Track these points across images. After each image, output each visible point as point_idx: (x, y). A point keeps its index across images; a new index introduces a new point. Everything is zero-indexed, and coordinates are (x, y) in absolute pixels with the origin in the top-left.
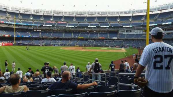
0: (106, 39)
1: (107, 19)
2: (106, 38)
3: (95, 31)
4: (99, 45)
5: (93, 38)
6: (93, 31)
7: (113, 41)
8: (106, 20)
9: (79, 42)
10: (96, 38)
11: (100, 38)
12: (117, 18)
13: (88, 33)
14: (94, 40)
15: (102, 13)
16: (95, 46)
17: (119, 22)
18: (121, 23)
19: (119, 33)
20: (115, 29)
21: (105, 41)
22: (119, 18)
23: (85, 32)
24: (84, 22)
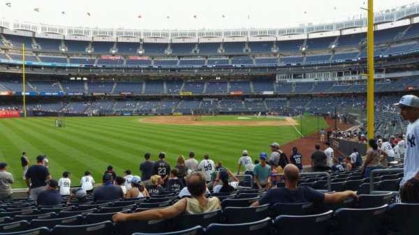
0: (248, 96)
1: (247, 47)
2: (246, 94)
3: (219, 76)
4: (230, 109)
5: (216, 94)
6: (214, 77)
7: (264, 99)
8: (244, 51)
9: (180, 105)
10: (223, 94)
11: (232, 93)
12: (270, 44)
13: (202, 83)
14: (217, 100)
15: (236, 34)
16: (222, 113)
17: (275, 55)
18: (282, 57)
19: (277, 82)
20: (268, 72)
21: (243, 99)
22: (275, 46)
23: (196, 80)
24: (191, 56)
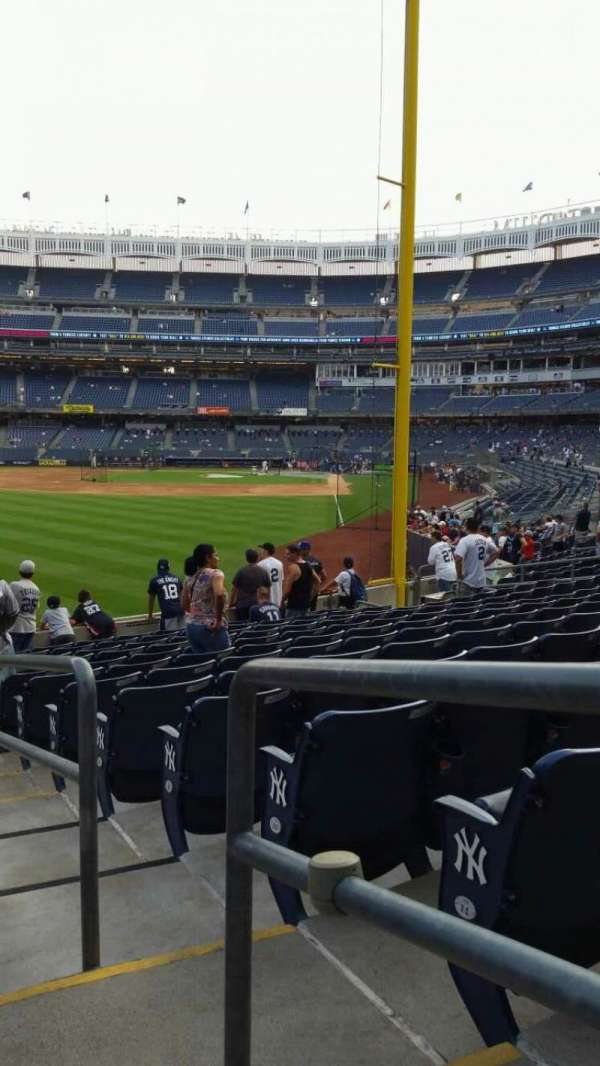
0: (243, 420)
1: (242, 290)
2: (237, 413)
3: (169, 363)
4: (195, 453)
5: (159, 411)
6: (158, 368)
7: (283, 429)
8: (236, 300)
9: (63, 438)
10: (178, 411)
11: (202, 411)
12: (301, 284)
13: (124, 381)
14: (162, 427)
15: (213, 251)
16: (170, 463)
17: (314, 312)
18: (331, 320)
19: (318, 384)
20: (297, 360)
21: (231, 428)
22: (314, 289)
23: (106, 374)
24: (94, 306)
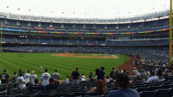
0: (95, 46)
1: (95, 26)
3: (83, 37)
4: (88, 51)
7: (101, 47)
8: (94, 28)
11: (89, 44)
15: (90, 21)
17: (106, 29)
18: (109, 31)
19: (106, 40)
21: (93, 47)
22: (106, 26)
24: (72, 29)
